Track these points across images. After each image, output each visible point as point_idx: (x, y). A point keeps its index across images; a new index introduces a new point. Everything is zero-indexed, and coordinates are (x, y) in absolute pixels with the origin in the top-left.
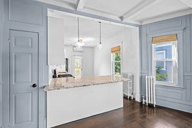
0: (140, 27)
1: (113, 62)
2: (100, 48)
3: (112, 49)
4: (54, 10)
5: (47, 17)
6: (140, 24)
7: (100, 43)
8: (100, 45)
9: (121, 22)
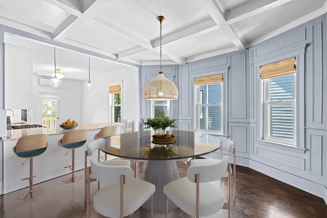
0: (140, 67)
1: (111, 107)
2: (89, 88)
3: (110, 87)
4: (15, 35)
5: (4, 44)
6: (139, 64)
7: (89, 82)
8: (89, 85)
9: (116, 60)
